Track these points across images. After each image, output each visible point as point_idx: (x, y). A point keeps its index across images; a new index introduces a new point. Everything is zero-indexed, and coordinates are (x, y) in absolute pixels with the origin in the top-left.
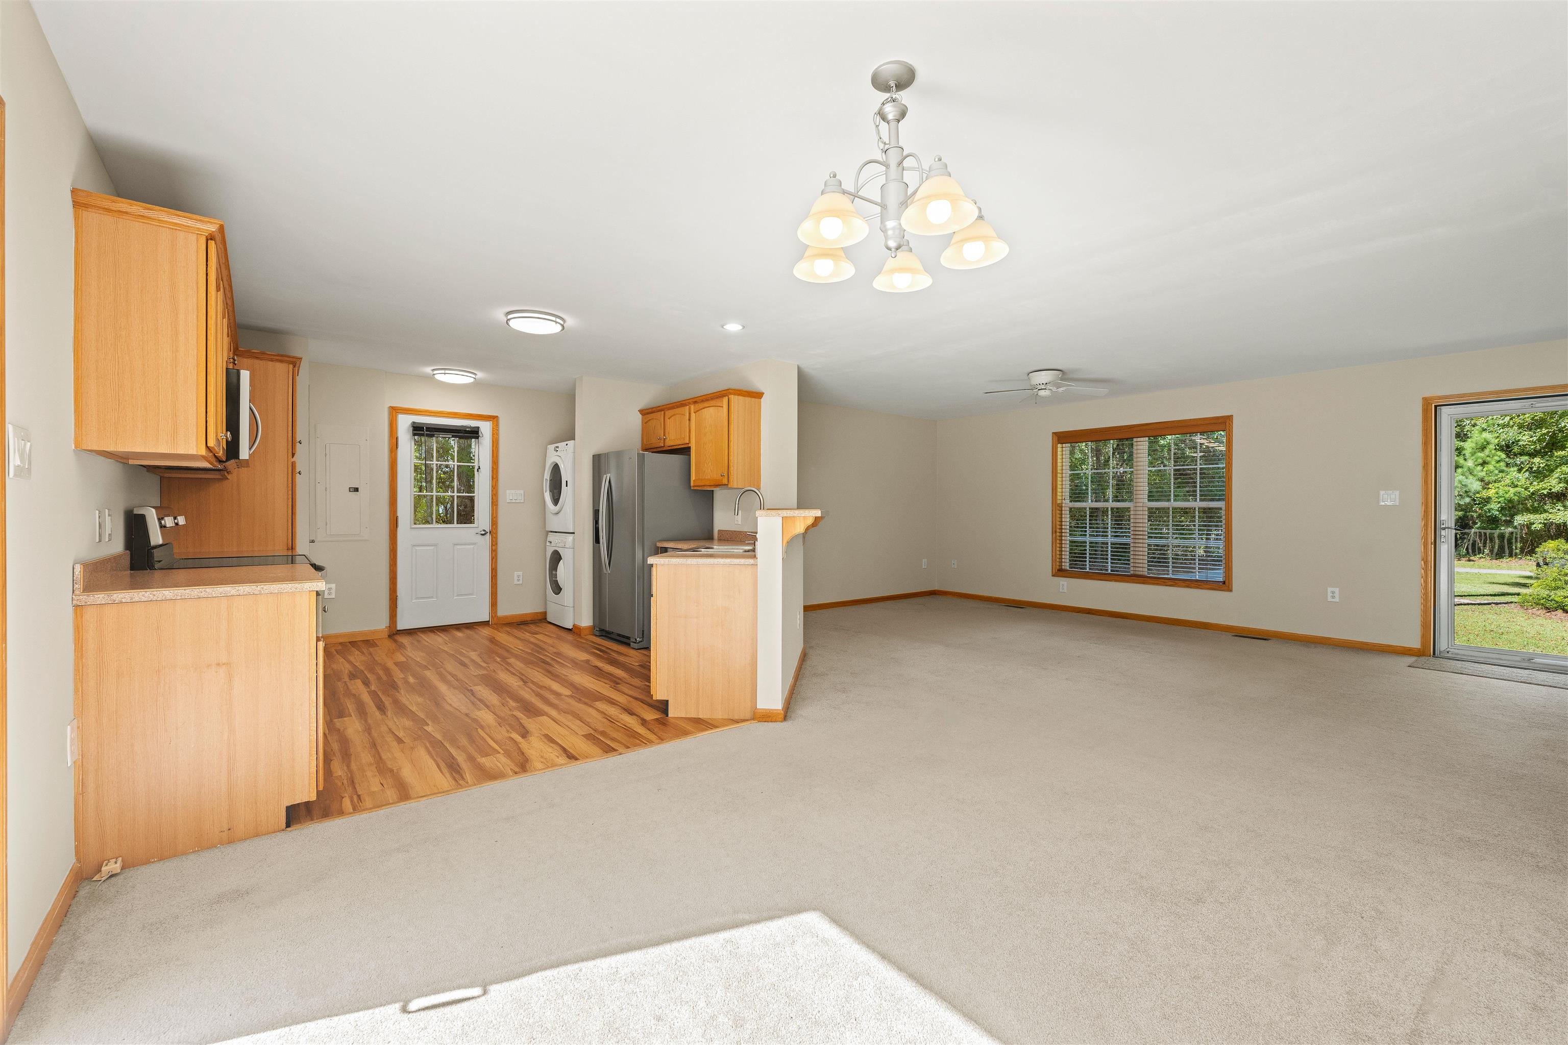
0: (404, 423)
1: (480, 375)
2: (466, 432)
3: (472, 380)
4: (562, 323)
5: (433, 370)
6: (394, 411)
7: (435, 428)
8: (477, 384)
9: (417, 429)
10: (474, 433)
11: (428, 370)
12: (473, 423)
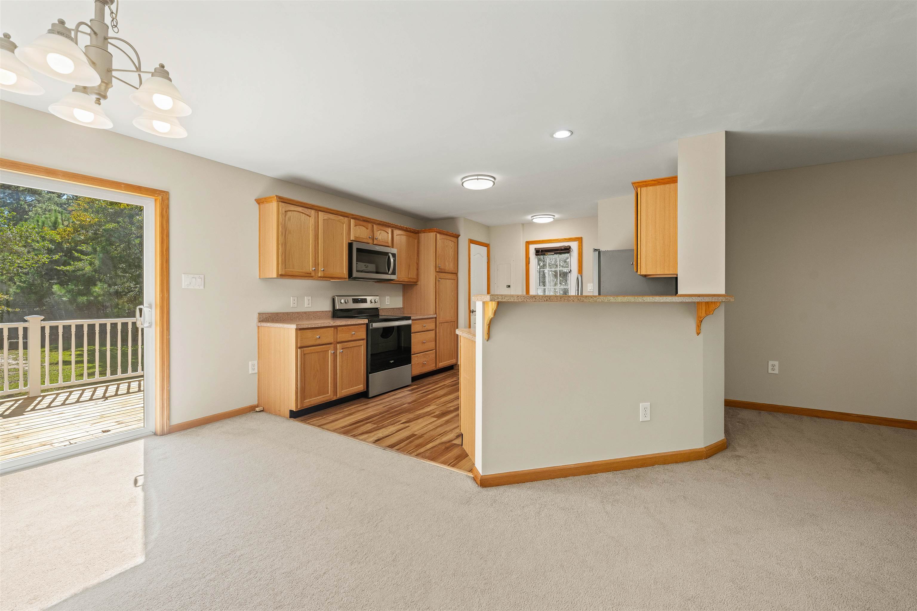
0: (532, 249)
1: (557, 216)
2: (562, 250)
3: (552, 220)
4: (493, 180)
5: (532, 217)
6: (528, 243)
7: (545, 250)
8: (556, 221)
9: (539, 252)
10: (567, 250)
11: (529, 217)
12: (566, 244)
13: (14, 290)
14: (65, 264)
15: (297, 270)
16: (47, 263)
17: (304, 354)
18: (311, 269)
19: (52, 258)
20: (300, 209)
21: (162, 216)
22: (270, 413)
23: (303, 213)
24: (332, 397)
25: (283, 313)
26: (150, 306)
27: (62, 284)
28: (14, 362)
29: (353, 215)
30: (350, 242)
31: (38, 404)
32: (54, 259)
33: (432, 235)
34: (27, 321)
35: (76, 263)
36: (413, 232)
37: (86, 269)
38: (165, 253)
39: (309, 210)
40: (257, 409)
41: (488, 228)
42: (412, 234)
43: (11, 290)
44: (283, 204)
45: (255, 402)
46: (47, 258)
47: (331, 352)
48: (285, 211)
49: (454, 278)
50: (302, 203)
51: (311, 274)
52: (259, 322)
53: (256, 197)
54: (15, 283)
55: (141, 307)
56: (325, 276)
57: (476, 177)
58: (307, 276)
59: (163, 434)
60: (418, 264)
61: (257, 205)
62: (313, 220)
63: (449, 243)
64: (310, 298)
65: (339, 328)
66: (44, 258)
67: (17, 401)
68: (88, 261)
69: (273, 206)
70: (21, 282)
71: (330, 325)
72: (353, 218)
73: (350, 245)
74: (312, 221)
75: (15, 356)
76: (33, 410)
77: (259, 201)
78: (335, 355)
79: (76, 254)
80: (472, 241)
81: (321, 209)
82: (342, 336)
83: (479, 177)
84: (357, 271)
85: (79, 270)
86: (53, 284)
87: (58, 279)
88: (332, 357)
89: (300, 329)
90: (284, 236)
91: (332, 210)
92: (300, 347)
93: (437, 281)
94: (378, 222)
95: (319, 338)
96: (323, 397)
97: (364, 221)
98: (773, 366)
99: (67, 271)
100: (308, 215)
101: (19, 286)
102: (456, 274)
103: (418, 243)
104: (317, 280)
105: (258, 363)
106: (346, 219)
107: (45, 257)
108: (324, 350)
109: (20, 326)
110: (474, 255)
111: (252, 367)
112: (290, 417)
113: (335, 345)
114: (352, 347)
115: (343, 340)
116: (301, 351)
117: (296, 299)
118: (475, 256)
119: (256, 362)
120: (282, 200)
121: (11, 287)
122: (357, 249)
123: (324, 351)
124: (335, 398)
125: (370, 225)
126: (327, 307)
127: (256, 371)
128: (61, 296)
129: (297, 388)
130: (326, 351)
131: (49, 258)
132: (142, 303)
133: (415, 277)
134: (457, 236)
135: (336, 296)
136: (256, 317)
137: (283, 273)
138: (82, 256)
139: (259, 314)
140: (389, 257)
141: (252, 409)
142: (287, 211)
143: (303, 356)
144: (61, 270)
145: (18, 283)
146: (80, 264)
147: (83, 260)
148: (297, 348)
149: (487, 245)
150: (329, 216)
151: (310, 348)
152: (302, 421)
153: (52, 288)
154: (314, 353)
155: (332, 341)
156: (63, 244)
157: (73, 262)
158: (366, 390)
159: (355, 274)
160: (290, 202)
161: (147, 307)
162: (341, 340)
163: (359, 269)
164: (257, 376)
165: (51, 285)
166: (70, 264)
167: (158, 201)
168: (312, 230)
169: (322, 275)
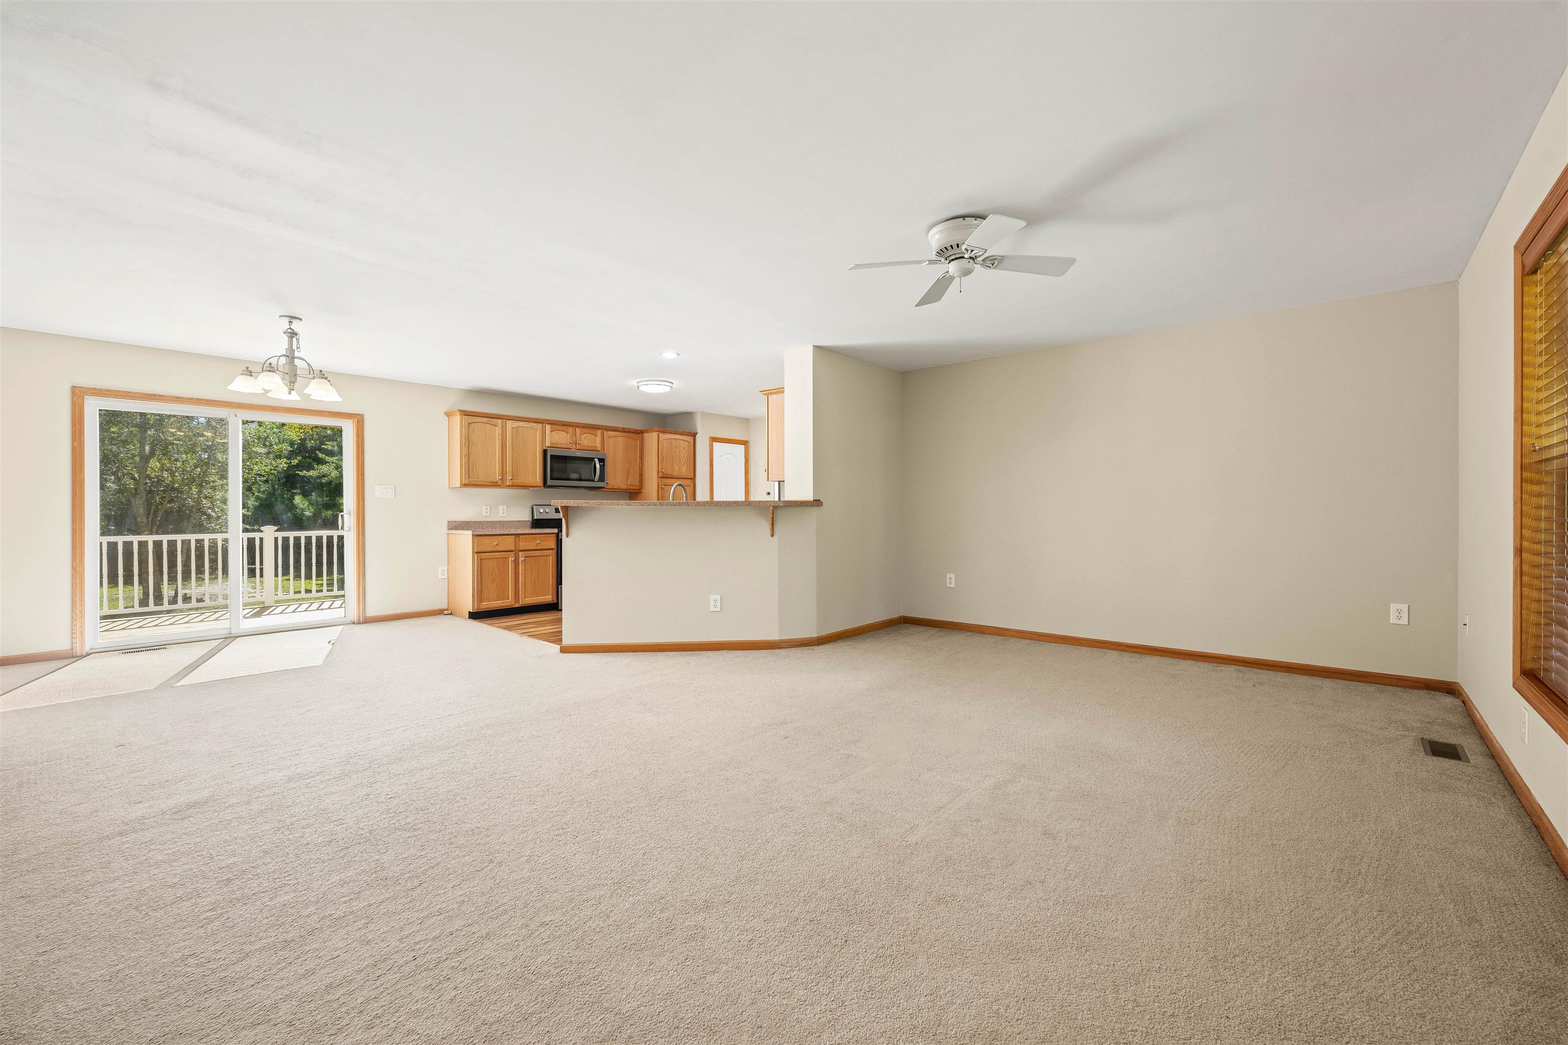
13: (252, 503)
14: (310, 468)
15: (482, 478)
16: (285, 469)
17: (481, 559)
18: (498, 478)
19: (291, 462)
20: (485, 420)
21: (358, 435)
22: (456, 616)
23: (488, 423)
24: (513, 603)
25: (474, 522)
26: (349, 514)
27: (305, 494)
28: (253, 591)
29: (548, 420)
30: (545, 448)
31: (271, 612)
32: (292, 464)
33: (655, 435)
34: (262, 531)
35: (320, 466)
36: (633, 433)
37: (333, 474)
38: (360, 467)
39: (496, 420)
40: (445, 612)
41: (746, 422)
42: (631, 435)
43: (249, 502)
44: (466, 417)
45: (446, 607)
46: (285, 463)
47: (511, 559)
48: (469, 424)
49: (689, 484)
50: (486, 414)
51: (497, 483)
52: (448, 529)
53: (445, 409)
54: (254, 494)
55: (342, 514)
56: (514, 484)
57: (646, 383)
58: (494, 485)
59: (359, 623)
60: (641, 469)
61: (447, 418)
62: (500, 430)
63: (682, 441)
64: (505, 507)
65: (521, 536)
66: (283, 464)
67: (255, 609)
68: (334, 465)
69: (457, 418)
70: (259, 492)
71: (510, 533)
72: (548, 424)
73: (545, 452)
74: (498, 430)
75: (253, 585)
76: (269, 614)
77: (448, 414)
78: (516, 562)
79: (320, 455)
80: (714, 440)
81: (508, 418)
82: (523, 545)
83: (649, 383)
84: (551, 479)
85: (324, 476)
86: (296, 494)
87: (301, 488)
88: (513, 565)
89: (477, 536)
90: (467, 448)
91: (522, 418)
92: (477, 553)
93: (660, 488)
94: (583, 425)
95: (497, 544)
96: (503, 603)
97: (564, 425)
98: (950, 579)
99: (311, 477)
100: (494, 425)
101: (257, 498)
102: (693, 479)
103: (642, 445)
104: (506, 488)
105: (448, 569)
106: (540, 425)
107: (284, 462)
108: (503, 556)
109: (257, 536)
110: (720, 456)
111: (442, 572)
112: (469, 618)
113: (518, 553)
114: (537, 556)
115: (525, 548)
116: (478, 556)
117: (489, 508)
118: (721, 458)
119: (445, 568)
120: (465, 413)
121: (249, 499)
122: (551, 455)
123: (503, 558)
124: (517, 605)
125: (571, 429)
126: (526, 516)
127: (446, 576)
128: (303, 510)
129: (473, 590)
130: (506, 558)
131: (288, 463)
132: (342, 511)
133: (637, 483)
134: (694, 435)
135: (535, 505)
136: (446, 524)
137: (467, 483)
138: (327, 458)
139: (449, 522)
140: (595, 462)
141: (440, 612)
142: (471, 423)
143: (479, 561)
144: (304, 476)
145: (256, 494)
146: (324, 469)
147: (328, 462)
148: (473, 553)
149: (745, 443)
150: (518, 424)
151: (487, 554)
152: (480, 621)
153: (294, 499)
154: (493, 559)
155: (513, 548)
156: (307, 441)
157: (316, 466)
158: (556, 602)
159: (549, 482)
160: (475, 414)
161: (346, 514)
162: (523, 549)
163: (555, 476)
164: (447, 580)
165: (294, 495)
166: (313, 469)
167: (355, 422)
168: (498, 440)
169: (511, 484)
